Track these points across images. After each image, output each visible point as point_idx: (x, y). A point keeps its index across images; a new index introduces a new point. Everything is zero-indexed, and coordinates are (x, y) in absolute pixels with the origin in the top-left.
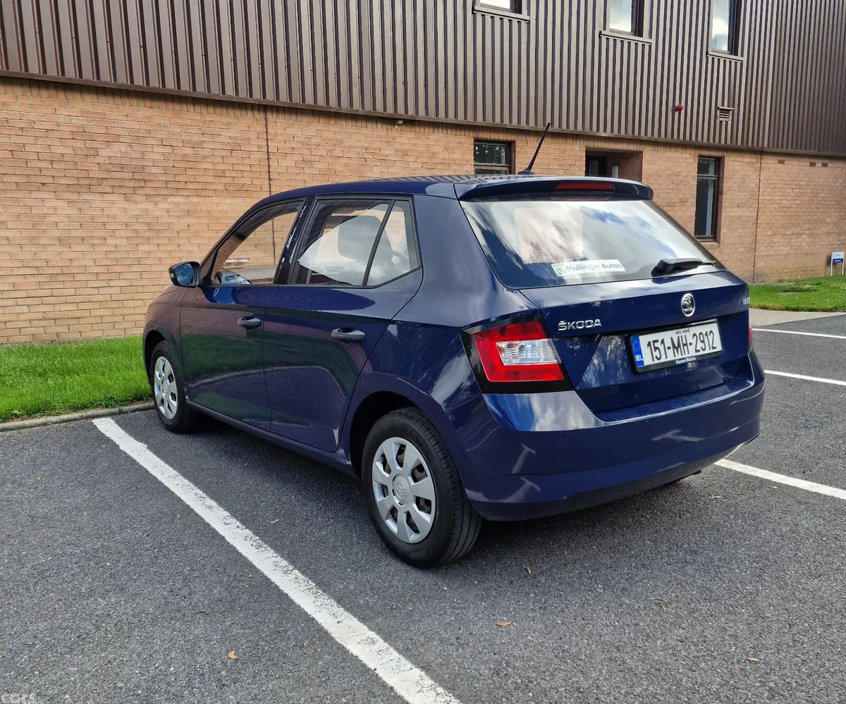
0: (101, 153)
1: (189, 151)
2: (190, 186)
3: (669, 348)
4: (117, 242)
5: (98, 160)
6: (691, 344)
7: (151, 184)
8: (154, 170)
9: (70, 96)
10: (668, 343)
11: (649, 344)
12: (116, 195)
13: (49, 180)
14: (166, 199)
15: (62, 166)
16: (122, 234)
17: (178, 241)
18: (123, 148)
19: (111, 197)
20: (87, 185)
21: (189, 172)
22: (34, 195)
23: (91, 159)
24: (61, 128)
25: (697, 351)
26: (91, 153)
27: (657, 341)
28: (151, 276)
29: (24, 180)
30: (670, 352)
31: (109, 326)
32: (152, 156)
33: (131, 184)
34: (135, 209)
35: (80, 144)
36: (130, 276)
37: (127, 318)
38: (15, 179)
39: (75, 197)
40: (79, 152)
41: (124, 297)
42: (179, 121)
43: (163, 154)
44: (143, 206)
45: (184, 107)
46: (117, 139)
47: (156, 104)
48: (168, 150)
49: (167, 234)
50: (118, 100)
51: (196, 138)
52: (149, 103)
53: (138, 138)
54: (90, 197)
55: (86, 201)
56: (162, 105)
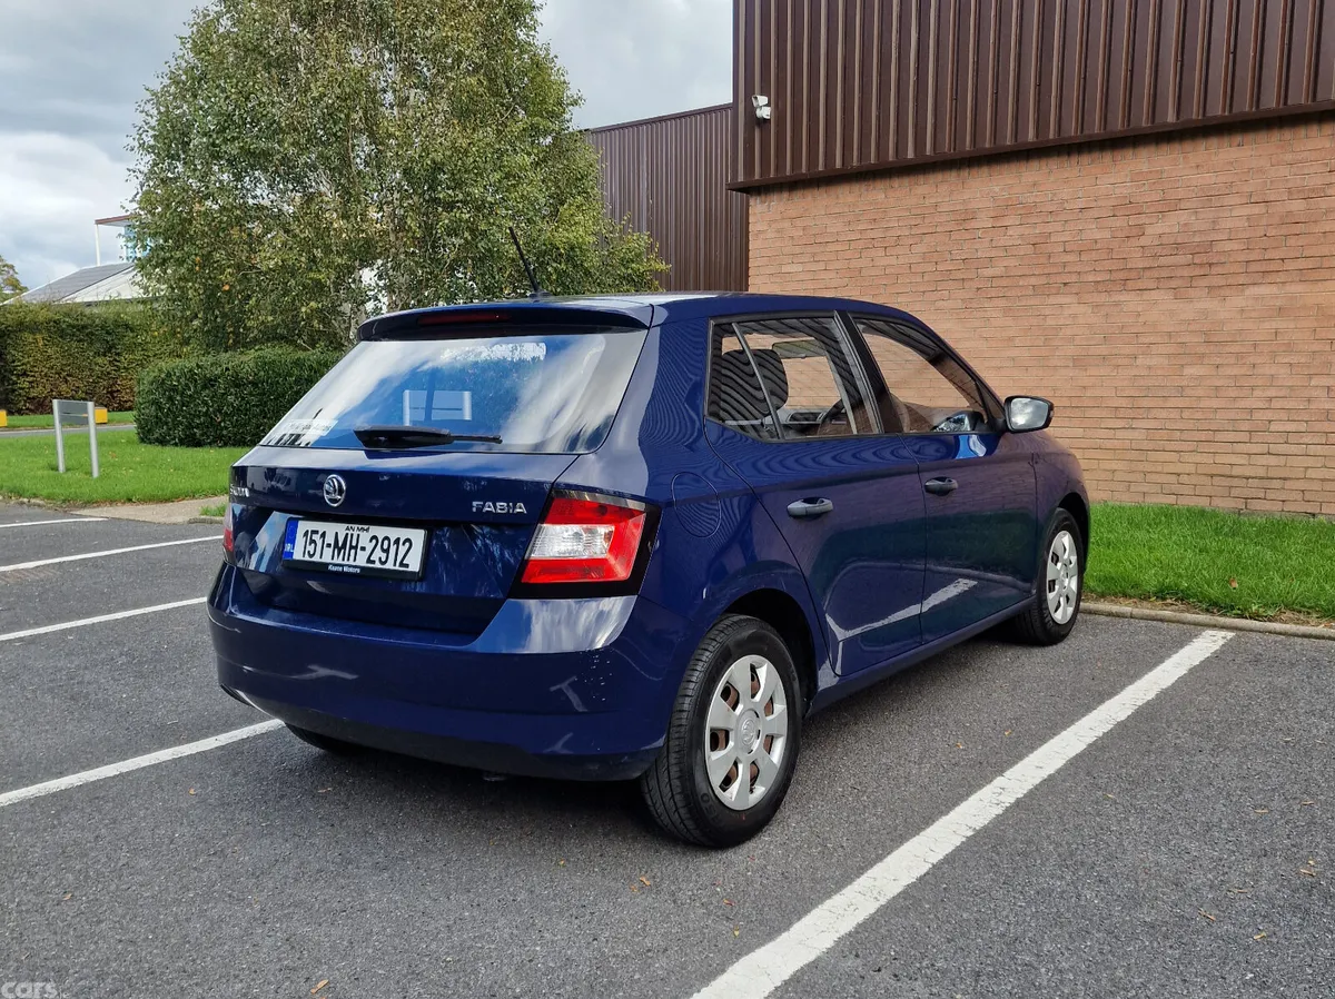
0: (1149, 231)
1: (1297, 206)
2: (1290, 265)
3: (329, 545)
4: (1154, 361)
5: (1143, 241)
6: (363, 549)
7: (1219, 270)
8: (1228, 246)
9: (1119, 155)
10: (330, 539)
11: (306, 534)
12: (1162, 292)
13: (1074, 278)
14: (1243, 290)
15: (1094, 255)
16: (1162, 349)
17: (1252, 360)
18: (1183, 217)
19: (1154, 295)
20: (1125, 279)
21: (1292, 241)
22: (1052, 300)
23: (1134, 242)
24: (1100, 203)
25: (369, 561)
26: (1134, 232)
27: (316, 532)
28: (1198, 415)
29: (1043, 280)
30: (328, 552)
31: (1122, 487)
32: (1229, 224)
33: (1186, 272)
34: (1187, 311)
35: (1119, 222)
36: (1164, 414)
37: (1150, 477)
38: (1033, 281)
39: (1103, 298)
40: (1119, 234)
41: (1151, 445)
42: (1289, 157)
43: (1249, 218)
44: (1200, 305)
45: (1302, 132)
46: (1174, 206)
47: (1251, 137)
48: (1257, 209)
49: (1235, 348)
50: (1188, 146)
51: (1317, 181)
52: (1238, 139)
53: (1209, 197)
54: (1122, 297)
55: (1117, 304)
56: (1262, 137)
